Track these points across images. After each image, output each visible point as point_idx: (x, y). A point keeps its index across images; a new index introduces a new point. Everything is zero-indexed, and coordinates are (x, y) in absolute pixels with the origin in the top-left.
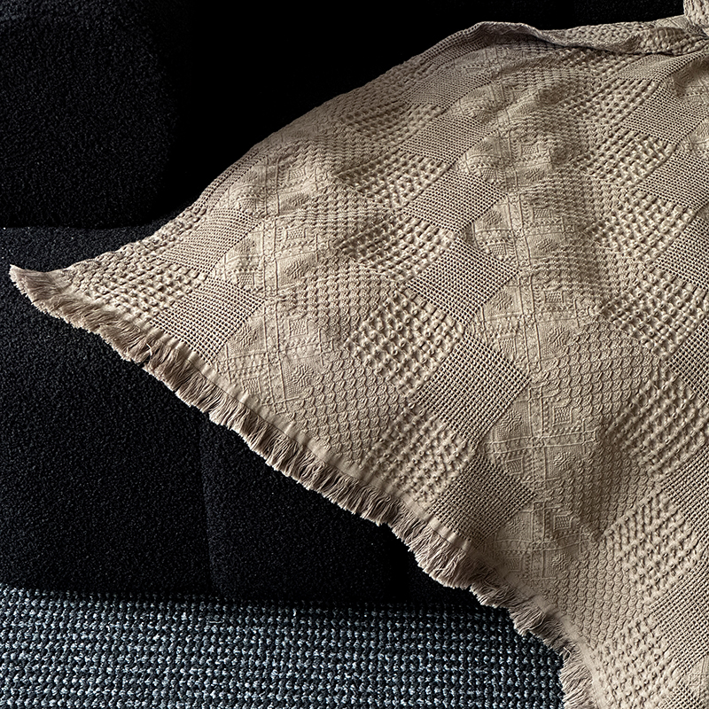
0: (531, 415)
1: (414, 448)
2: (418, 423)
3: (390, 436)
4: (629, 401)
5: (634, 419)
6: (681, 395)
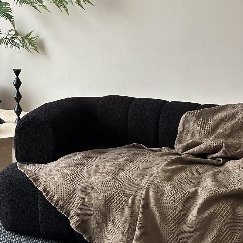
0: (93, 194)
1: (73, 200)
2: (74, 194)
3: (69, 196)
4: (111, 194)
5: (112, 198)
6: (121, 194)
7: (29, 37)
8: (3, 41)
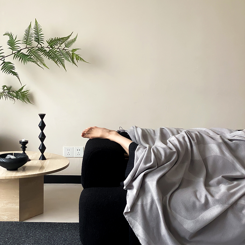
7: (23, 91)
8: (3, 95)
